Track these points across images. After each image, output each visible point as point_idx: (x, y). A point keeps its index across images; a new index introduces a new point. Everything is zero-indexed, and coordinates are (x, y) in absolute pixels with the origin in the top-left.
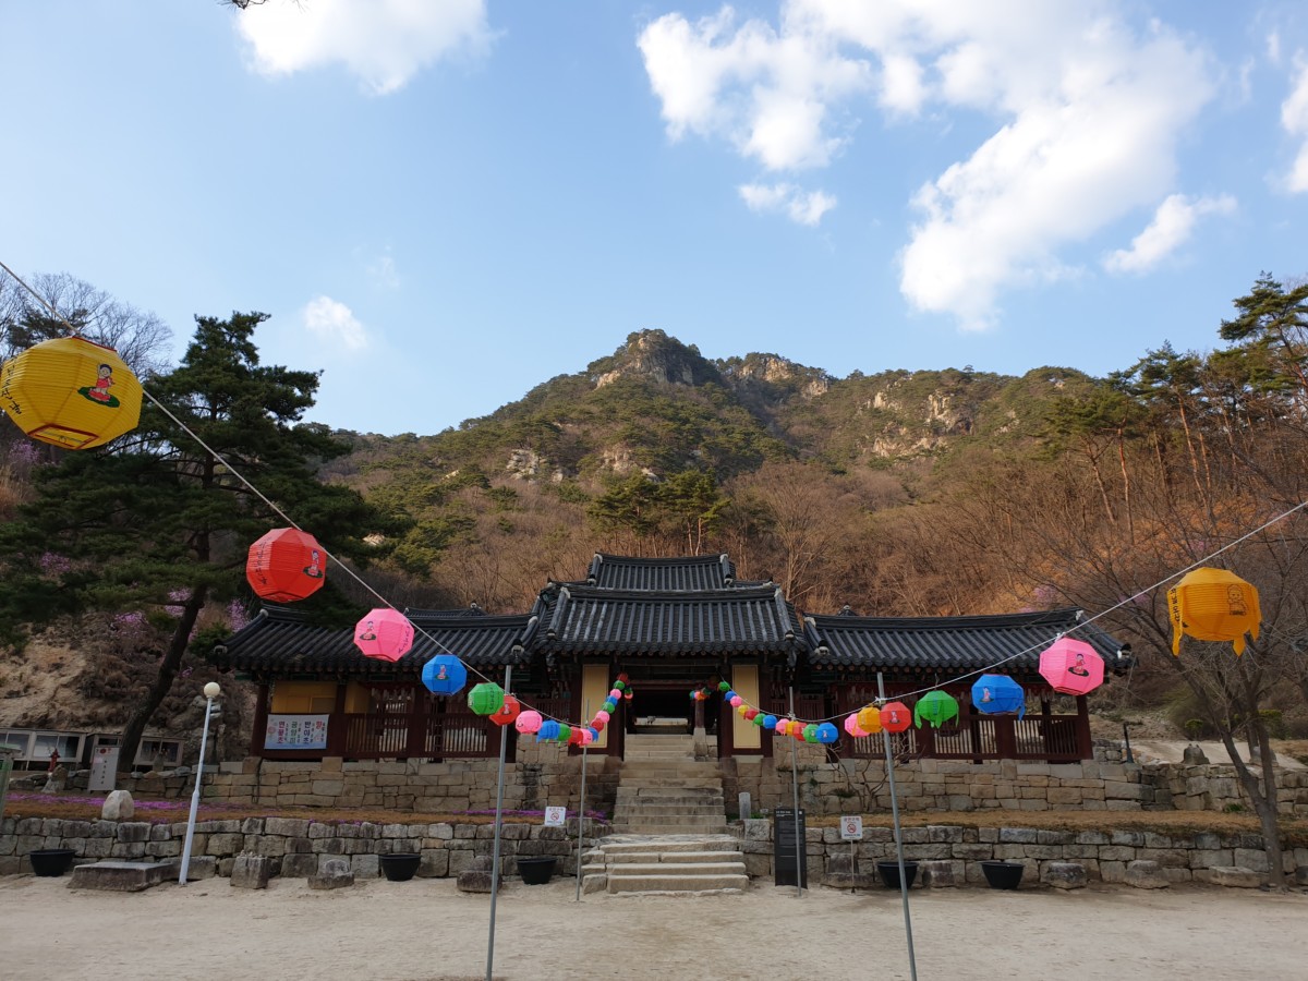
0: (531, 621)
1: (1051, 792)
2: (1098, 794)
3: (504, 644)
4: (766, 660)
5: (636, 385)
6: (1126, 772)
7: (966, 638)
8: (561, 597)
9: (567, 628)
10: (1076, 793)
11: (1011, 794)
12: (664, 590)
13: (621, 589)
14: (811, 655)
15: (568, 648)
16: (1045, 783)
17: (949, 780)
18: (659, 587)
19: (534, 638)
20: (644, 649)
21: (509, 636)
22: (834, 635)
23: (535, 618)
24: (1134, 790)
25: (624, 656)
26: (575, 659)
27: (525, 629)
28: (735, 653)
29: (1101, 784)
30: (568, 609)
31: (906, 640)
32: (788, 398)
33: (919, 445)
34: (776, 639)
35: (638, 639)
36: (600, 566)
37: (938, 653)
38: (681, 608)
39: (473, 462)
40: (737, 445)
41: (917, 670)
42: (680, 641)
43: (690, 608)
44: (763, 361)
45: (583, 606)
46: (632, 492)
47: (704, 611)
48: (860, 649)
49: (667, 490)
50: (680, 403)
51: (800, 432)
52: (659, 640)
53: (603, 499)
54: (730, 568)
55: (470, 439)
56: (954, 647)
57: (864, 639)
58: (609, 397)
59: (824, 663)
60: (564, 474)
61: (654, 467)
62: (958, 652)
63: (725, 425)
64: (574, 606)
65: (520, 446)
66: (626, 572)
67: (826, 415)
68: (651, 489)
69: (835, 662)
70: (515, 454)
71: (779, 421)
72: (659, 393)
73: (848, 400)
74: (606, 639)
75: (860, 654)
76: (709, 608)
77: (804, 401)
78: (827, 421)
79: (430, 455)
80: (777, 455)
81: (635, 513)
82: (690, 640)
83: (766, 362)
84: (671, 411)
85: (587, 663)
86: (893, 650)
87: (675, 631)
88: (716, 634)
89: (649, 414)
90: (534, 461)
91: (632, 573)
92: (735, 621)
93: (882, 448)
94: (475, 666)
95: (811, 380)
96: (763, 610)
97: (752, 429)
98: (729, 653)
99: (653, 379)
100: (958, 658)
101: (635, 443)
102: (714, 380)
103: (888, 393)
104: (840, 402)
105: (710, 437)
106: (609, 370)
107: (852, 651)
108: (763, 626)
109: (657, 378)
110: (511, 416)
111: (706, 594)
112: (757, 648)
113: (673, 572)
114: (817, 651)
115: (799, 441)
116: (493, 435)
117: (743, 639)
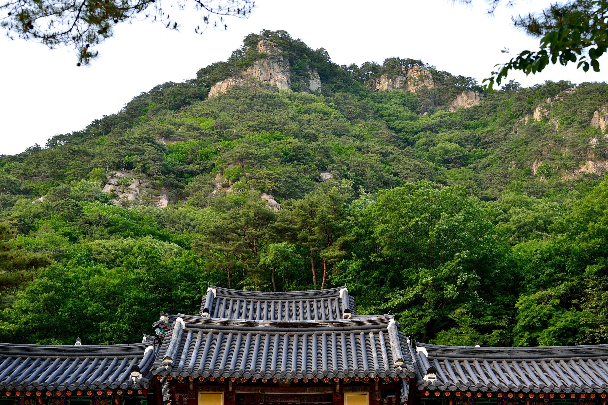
0: (147, 350)
3: (121, 372)
4: (377, 388)
5: (254, 96)
7: (571, 367)
8: (176, 327)
9: (183, 356)
12: (279, 321)
13: (236, 319)
14: (420, 382)
15: (185, 375)
18: (275, 317)
19: (151, 364)
20: (258, 376)
21: (126, 364)
22: (445, 365)
23: (151, 347)
25: (238, 384)
26: (191, 386)
27: (141, 358)
28: (347, 381)
30: (183, 339)
31: (513, 369)
32: (432, 112)
33: (583, 168)
34: (386, 366)
35: (252, 366)
36: (214, 300)
37: (541, 380)
38: (295, 338)
39: (63, 186)
40: (372, 167)
41: (521, 396)
42: (293, 368)
43: (304, 339)
44: (403, 68)
45: (199, 336)
46: (247, 222)
47: (318, 341)
48: (468, 376)
49: (285, 221)
50: (305, 117)
51: (447, 151)
52: (273, 367)
53: (213, 229)
54: (350, 303)
55: (60, 158)
56: (558, 375)
57: (473, 368)
58: (223, 109)
59: (432, 388)
60: (169, 200)
61: (275, 193)
62: (561, 379)
63: (358, 143)
64: (189, 336)
65: (118, 167)
66: (241, 307)
67: (478, 132)
68: (269, 217)
69: (443, 388)
70: (112, 176)
71: (423, 138)
72: (281, 105)
73: (502, 116)
74: (221, 367)
75: (466, 381)
76: (323, 338)
77: (451, 115)
78: (479, 140)
79: (13, 178)
80: (420, 179)
81: (250, 247)
82: (303, 368)
83: (407, 69)
84: (294, 126)
85: (202, 390)
86: (499, 378)
87: (288, 360)
88: (329, 363)
89: (269, 129)
90: (134, 185)
91: (247, 308)
92: (348, 351)
93: (541, 172)
94: (94, 392)
95: (459, 91)
96: (377, 340)
97: (390, 148)
98: (341, 381)
99: (275, 89)
100: (560, 384)
101: (252, 165)
102: (347, 90)
103: (548, 108)
104: (493, 117)
105: (341, 157)
106: (223, 78)
107: (459, 378)
108: (374, 355)
109: (280, 86)
110: (107, 132)
111: (321, 325)
112: (367, 376)
113: (290, 307)
114: (426, 378)
115: (446, 162)
116: (87, 154)
117: (355, 367)
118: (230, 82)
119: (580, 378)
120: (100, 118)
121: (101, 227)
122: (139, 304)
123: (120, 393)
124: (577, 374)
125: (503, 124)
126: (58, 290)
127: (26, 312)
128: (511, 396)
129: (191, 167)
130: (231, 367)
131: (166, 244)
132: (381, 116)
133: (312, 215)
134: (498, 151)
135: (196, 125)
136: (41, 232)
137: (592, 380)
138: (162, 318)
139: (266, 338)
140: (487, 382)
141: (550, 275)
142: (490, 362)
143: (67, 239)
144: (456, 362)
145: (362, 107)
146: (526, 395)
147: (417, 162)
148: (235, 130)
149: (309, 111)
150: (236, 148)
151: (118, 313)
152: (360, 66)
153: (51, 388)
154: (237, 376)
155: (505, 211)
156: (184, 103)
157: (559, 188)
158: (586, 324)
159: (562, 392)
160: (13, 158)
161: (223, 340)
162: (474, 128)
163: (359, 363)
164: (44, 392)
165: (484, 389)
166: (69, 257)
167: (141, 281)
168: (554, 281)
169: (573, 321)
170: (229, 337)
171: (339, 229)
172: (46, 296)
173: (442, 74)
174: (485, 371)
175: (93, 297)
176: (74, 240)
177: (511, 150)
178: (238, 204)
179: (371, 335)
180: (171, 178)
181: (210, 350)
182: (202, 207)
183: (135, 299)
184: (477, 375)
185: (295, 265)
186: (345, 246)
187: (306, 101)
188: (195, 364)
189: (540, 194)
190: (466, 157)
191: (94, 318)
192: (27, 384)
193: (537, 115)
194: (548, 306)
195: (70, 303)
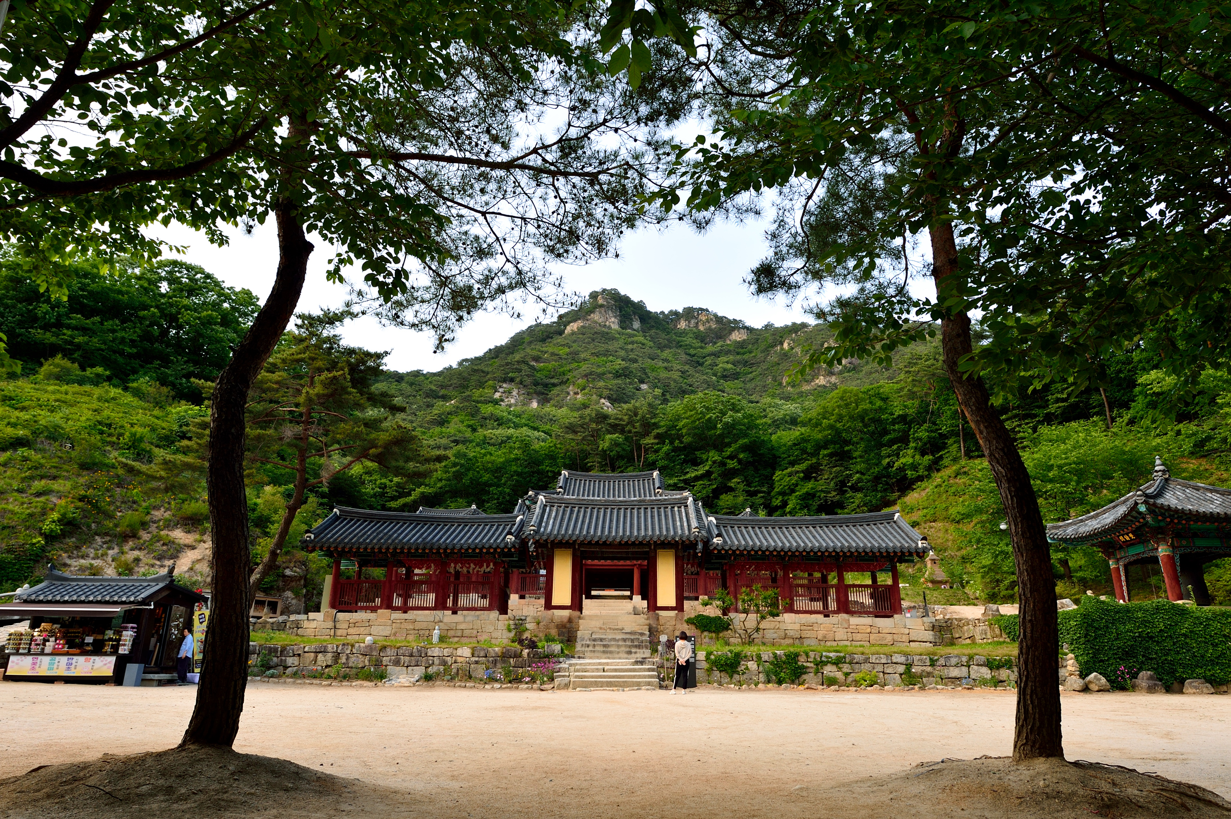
0: (518, 519)
1: (872, 637)
2: (905, 638)
3: (500, 535)
4: (680, 547)
5: (596, 332)
6: (924, 623)
7: (817, 532)
8: (539, 502)
9: (543, 524)
10: (889, 637)
11: (845, 638)
12: (611, 498)
13: (581, 497)
14: (710, 543)
15: (545, 538)
16: (869, 630)
17: (803, 628)
18: (609, 496)
19: (521, 530)
20: (596, 539)
21: (504, 529)
22: (728, 530)
23: (521, 517)
24: (929, 636)
25: (582, 544)
26: (549, 545)
27: (514, 525)
28: (659, 542)
29: (907, 631)
30: (544, 511)
31: (776, 533)
32: (715, 343)
33: (817, 381)
34: (687, 532)
35: (592, 532)
36: (566, 480)
37: (796, 542)
38: (622, 511)
39: (468, 393)
40: (675, 381)
41: (782, 553)
42: (621, 534)
43: (629, 511)
44: (696, 314)
45: (555, 509)
46: (590, 420)
47: (638, 513)
48: (744, 539)
49: (617, 419)
50: (630, 347)
51: (725, 370)
52: (606, 533)
53: (567, 425)
54: (661, 482)
55: (465, 374)
56: (808, 538)
57: (748, 532)
58: (575, 342)
59: (719, 548)
60: (538, 403)
61: (609, 398)
62: (810, 541)
63: (666, 364)
64: (548, 509)
65: (505, 381)
66: (585, 484)
67: (746, 357)
68: (605, 417)
69: (727, 548)
70: (500, 387)
71: (709, 361)
72: (614, 339)
73: (763, 346)
74: (570, 532)
75: (743, 543)
76: (642, 511)
77: (728, 345)
78: (746, 362)
79: (434, 388)
80: (707, 388)
81: (593, 436)
82: (628, 533)
83: (698, 315)
84: (622, 353)
85: (557, 547)
86: (766, 540)
87: (617, 527)
88: (646, 529)
89: (605, 355)
90: (515, 393)
91: (589, 485)
92: (660, 520)
93: (789, 384)
94: (481, 549)
95: (733, 329)
96: (680, 512)
97: (687, 367)
98: (655, 542)
99: (610, 327)
100: (810, 545)
101: (594, 379)
102: (658, 328)
103: (793, 340)
104: (756, 346)
105: (654, 374)
106: (575, 321)
107: (738, 540)
108: (678, 524)
109: (612, 326)
110: (497, 357)
111: (640, 501)
112: (673, 539)
113: (619, 485)
114: (715, 540)
115: (724, 377)
116: (483, 372)
117: (665, 533)
118: (580, 323)
119: (824, 540)
120: (492, 347)
121: (492, 422)
122: (517, 475)
123: (499, 550)
124: (821, 537)
125: (762, 352)
126: (462, 465)
127: (441, 480)
128: (775, 553)
129: (553, 381)
130: (577, 532)
131: (536, 433)
132: (681, 346)
133: (636, 414)
134: (759, 369)
135: (556, 352)
136: (452, 425)
137: (833, 542)
138: (530, 493)
139: (602, 511)
140: (758, 544)
141: (797, 456)
142: (760, 528)
143: (469, 429)
144: (736, 528)
145: (668, 340)
146: (786, 553)
147: (705, 377)
148: (582, 356)
149: (632, 343)
150: (583, 368)
151: (503, 481)
152: (666, 312)
153: (450, 547)
154: (581, 539)
155: (765, 410)
156: (548, 337)
157: (801, 394)
158: (822, 491)
159: (812, 550)
160: (434, 374)
161: (572, 512)
162: (744, 354)
163: (668, 530)
164: (445, 549)
165: (756, 549)
166: (471, 442)
167: (518, 459)
168: (800, 460)
169: (812, 488)
170: (576, 509)
171: (654, 424)
172: (454, 469)
173: (722, 318)
174: (756, 534)
175: (486, 470)
176: (474, 430)
177: (768, 368)
178: (585, 406)
179: (676, 509)
180: (540, 388)
181: (562, 519)
182: (561, 407)
183: (515, 472)
184: (751, 537)
185: (624, 450)
186: (657, 436)
187: (630, 336)
188: (552, 530)
189: (787, 398)
190: (738, 373)
191: (487, 484)
192: (433, 544)
193: (786, 346)
194: (796, 478)
195: (470, 474)
